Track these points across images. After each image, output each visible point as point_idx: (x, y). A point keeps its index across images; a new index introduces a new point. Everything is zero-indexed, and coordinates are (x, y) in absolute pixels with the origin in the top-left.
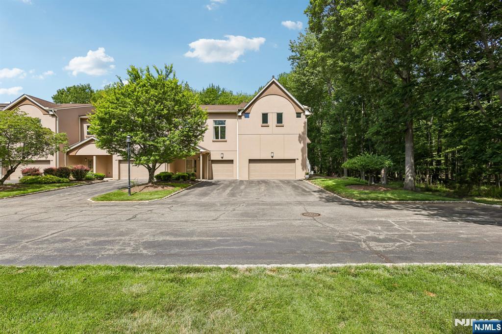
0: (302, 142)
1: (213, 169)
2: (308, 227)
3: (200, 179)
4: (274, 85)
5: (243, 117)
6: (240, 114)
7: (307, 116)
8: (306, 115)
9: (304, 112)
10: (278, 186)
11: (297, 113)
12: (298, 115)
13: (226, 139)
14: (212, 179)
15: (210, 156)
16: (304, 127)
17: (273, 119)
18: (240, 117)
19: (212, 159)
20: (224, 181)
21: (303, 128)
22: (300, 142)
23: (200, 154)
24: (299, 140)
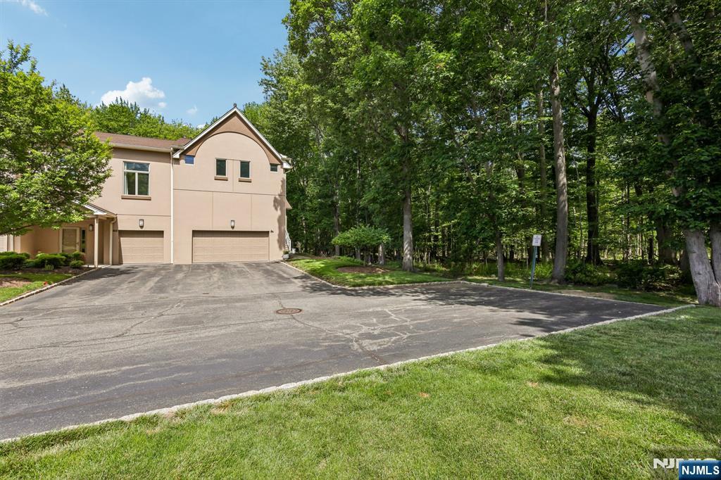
0: (279, 209)
1: (122, 246)
2: (284, 330)
3: (93, 263)
4: (236, 118)
5: (182, 162)
6: (177, 156)
7: (286, 170)
8: (284, 169)
9: (282, 164)
10: (241, 273)
11: (271, 164)
12: (274, 168)
13: (150, 194)
14: (120, 263)
15: (115, 224)
16: (282, 186)
17: (233, 170)
18: (177, 161)
19: (119, 229)
20: (145, 266)
21: (280, 188)
22: (276, 209)
23: (94, 219)
24: (274, 205)
